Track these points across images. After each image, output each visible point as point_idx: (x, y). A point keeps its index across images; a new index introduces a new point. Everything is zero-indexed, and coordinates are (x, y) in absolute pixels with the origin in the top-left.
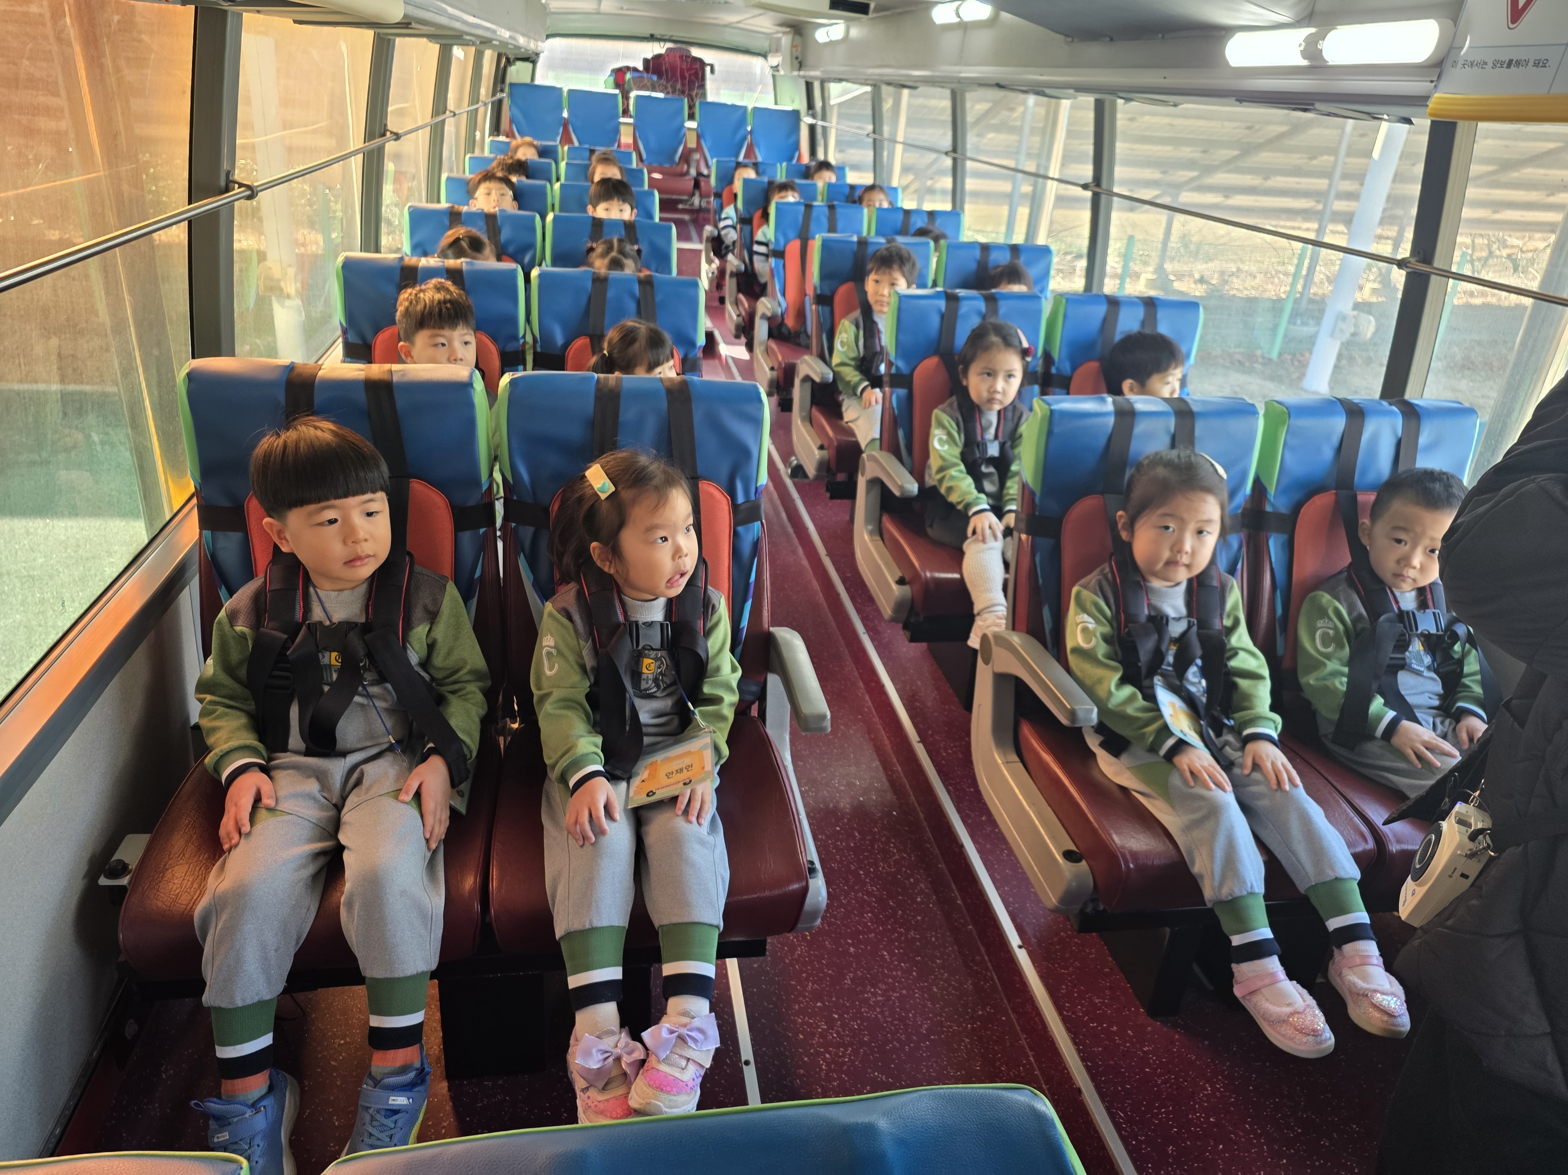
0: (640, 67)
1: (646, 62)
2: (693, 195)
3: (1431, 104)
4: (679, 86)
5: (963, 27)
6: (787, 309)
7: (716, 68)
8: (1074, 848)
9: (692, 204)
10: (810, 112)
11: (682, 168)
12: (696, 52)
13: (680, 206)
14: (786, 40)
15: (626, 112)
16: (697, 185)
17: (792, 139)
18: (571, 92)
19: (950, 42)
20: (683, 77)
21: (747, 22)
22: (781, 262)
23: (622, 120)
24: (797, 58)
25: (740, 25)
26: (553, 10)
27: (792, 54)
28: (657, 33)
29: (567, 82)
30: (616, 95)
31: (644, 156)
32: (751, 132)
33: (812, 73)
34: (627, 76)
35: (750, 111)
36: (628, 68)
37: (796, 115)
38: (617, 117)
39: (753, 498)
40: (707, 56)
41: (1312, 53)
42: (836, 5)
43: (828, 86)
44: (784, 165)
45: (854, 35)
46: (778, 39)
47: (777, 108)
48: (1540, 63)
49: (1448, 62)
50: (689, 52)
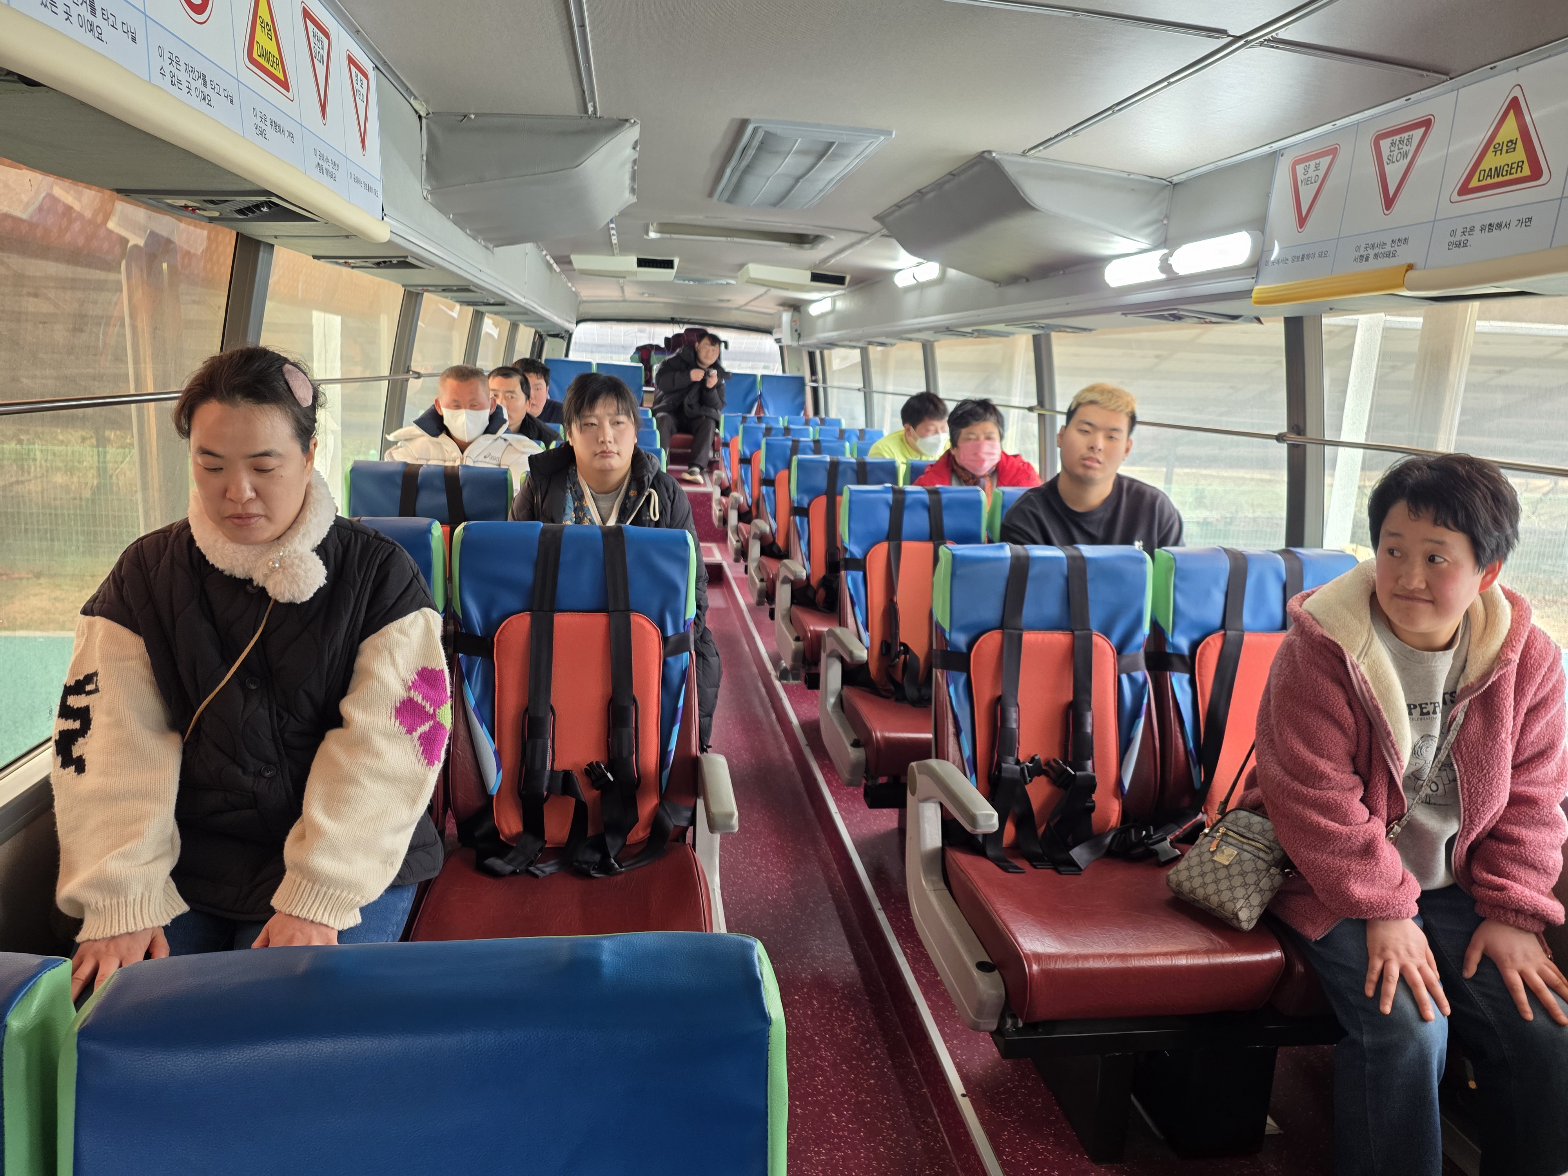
0: (663, 345)
1: (667, 340)
3: (1254, 295)
5: (921, 287)
6: (777, 530)
7: (730, 345)
8: (988, 960)
10: (814, 378)
14: (786, 317)
17: (798, 401)
19: (911, 300)
21: (752, 303)
22: (771, 489)
23: (645, 389)
24: (796, 330)
25: (748, 308)
26: (585, 299)
27: (791, 328)
28: (677, 316)
29: (596, 358)
30: (639, 368)
32: (761, 395)
33: (812, 341)
34: (650, 352)
35: (759, 378)
36: (651, 346)
37: (801, 380)
38: (641, 387)
39: (682, 630)
40: (722, 334)
41: (1165, 266)
42: (816, 277)
43: (826, 352)
44: (786, 417)
45: (840, 305)
46: (780, 318)
47: (785, 375)
48: (1322, 255)
49: (1262, 263)
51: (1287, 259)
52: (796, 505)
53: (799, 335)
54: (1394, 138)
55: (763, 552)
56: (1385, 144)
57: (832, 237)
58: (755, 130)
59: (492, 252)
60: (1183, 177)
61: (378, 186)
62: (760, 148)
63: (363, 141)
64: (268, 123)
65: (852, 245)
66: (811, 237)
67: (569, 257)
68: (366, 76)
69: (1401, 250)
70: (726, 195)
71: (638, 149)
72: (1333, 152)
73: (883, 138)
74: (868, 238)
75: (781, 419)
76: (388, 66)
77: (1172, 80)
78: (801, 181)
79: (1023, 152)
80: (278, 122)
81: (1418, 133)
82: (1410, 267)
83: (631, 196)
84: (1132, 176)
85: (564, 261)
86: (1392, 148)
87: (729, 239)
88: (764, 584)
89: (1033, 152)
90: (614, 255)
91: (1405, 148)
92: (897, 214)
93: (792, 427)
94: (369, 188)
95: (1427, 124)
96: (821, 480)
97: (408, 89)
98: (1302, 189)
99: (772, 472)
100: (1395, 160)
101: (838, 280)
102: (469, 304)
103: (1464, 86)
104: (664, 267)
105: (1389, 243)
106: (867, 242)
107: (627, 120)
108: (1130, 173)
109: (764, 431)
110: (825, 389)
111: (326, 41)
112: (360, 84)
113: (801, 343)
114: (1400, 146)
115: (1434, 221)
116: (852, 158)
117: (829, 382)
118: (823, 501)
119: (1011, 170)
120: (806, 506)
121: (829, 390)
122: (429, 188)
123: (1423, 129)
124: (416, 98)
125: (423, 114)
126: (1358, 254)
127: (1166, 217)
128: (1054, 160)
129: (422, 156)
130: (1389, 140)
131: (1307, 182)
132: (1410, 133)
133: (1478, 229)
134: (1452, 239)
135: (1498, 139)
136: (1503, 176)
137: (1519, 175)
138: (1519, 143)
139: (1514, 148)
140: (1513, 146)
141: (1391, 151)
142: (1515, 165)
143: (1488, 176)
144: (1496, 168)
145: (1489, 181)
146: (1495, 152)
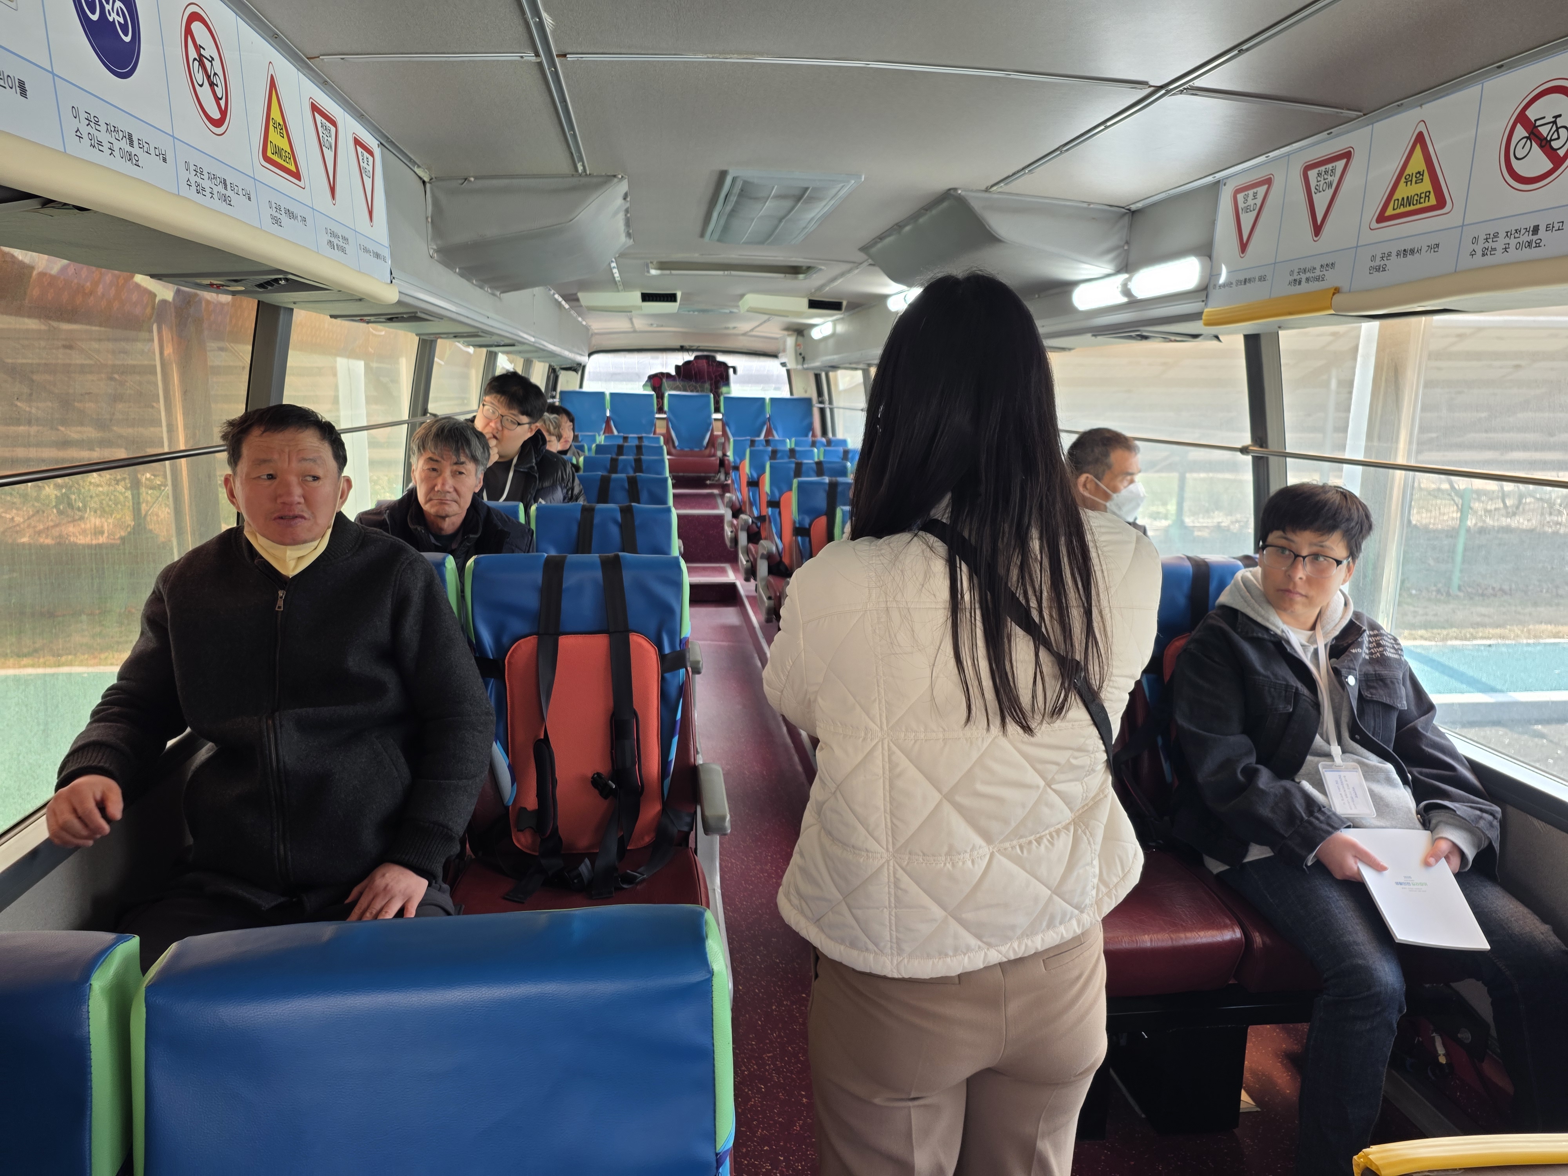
0: (673, 373)
1: (678, 368)
2: (719, 472)
3: (1204, 317)
4: (707, 386)
6: (784, 548)
7: (739, 369)
9: (719, 479)
10: (820, 399)
11: (711, 451)
12: (720, 358)
13: (708, 482)
14: (790, 341)
15: (661, 410)
16: (722, 463)
17: (805, 423)
18: (612, 395)
20: (710, 379)
21: (756, 330)
22: (777, 510)
23: (657, 416)
24: (801, 353)
25: (753, 334)
26: (596, 331)
27: (796, 351)
28: (686, 344)
29: (609, 388)
30: (651, 396)
31: (677, 443)
32: (769, 418)
33: (817, 364)
34: (662, 380)
35: (767, 401)
36: (662, 374)
37: (808, 402)
38: (653, 414)
39: (678, 649)
40: (729, 360)
41: (1127, 292)
42: (814, 304)
43: (831, 374)
44: (793, 440)
45: (840, 328)
46: (785, 342)
47: (792, 397)
48: (1262, 279)
49: (1211, 286)
50: (714, 358)
51: (1232, 283)
52: (797, 525)
53: (804, 358)
54: (1320, 169)
55: (771, 571)
56: (1312, 174)
57: (823, 267)
58: (734, 180)
59: (500, 298)
60: (1139, 205)
61: (386, 253)
62: (740, 196)
63: (371, 213)
64: (283, 212)
65: (842, 275)
66: (804, 268)
67: (576, 294)
68: (371, 153)
69: (1329, 274)
70: (716, 236)
71: (628, 199)
72: (1268, 182)
73: (853, 182)
74: (857, 268)
75: (788, 440)
76: (392, 141)
77: (1109, 124)
78: (784, 221)
79: (987, 188)
80: (291, 210)
81: (1340, 164)
82: (1337, 291)
83: (628, 240)
84: (1092, 206)
85: (573, 299)
86: (1319, 179)
87: (726, 272)
88: (772, 602)
89: (995, 188)
90: (618, 291)
91: (1330, 179)
92: (879, 245)
93: (798, 449)
94: (377, 256)
95: (1347, 155)
96: (821, 501)
97: (410, 160)
99: (777, 494)
100: (1321, 189)
101: (835, 306)
102: (481, 346)
103: (1378, 121)
104: (667, 301)
105: (1318, 268)
106: (856, 271)
107: (615, 176)
108: (1089, 203)
109: (770, 454)
110: (832, 410)
111: (333, 129)
112: (366, 162)
113: (805, 366)
114: (1326, 177)
115: (1357, 247)
116: (828, 200)
117: (835, 403)
118: (823, 520)
119: (976, 205)
120: (807, 526)
121: (836, 411)
122: (435, 247)
123: (1344, 161)
124: (419, 166)
125: (426, 179)
126: (1292, 278)
127: (1127, 243)
128: (1017, 194)
129: (427, 218)
131: (1247, 210)
132: (1334, 164)
133: (1394, 254)
134: (1373, 264)
135: (1408, 171)
136: (1413, 205)
137: (1427, 204)
138: (1426, 175)
139: (1422, 179)
140: (1421, 177)
141: (1318, 181)
142: (1423, 195)
143: (1401, 205)
144: (1408, 197)
145: (1402, 210)
146: (1407, 182)
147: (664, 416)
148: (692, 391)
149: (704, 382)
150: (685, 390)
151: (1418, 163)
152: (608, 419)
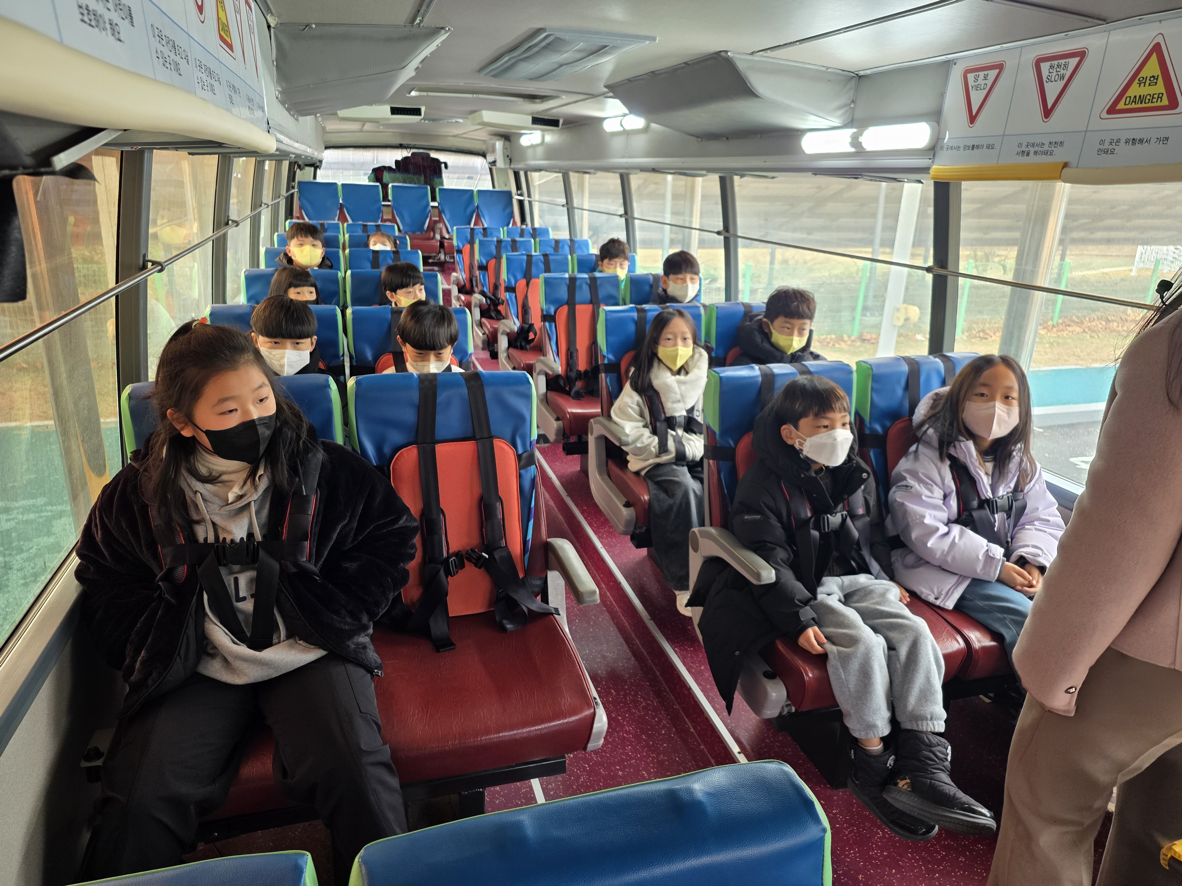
0: (394, 167)
1: (397, 162)
3: (932, 171)
4: (422, 178)
5: (626, 133)
7: (449, 164)
12: (434, 155)
14: (499, 145)
15: (385, 198)
17: (508, 211)
18: (343, 185)
19: (618, 143)
20: (426, 172)
21: (470, 133)
23: (383, 203)
24: (508, 156)
25: (464, 136)
26: (329, 131)
27: (504, 153)
29: (341, 179)
30: (377, 187)
31: (401, 228)
32: (477, 207)
33: (521, 165)
34: (384, 173)
35: (475, 193)
36: (384, 167)
37: (509, 194)
38: (379, 201)
39: (529, 447)
40: (442, 157)
41: (856, 142)
42: (537, 121)
43: (531, 174)
44: (506, 228)
45: (549, 140)
46: (494, 146)
47: (494, 190)
48: (990, 147)
49: (938, 148)
50: (429, 155)
51: (959, 147)
53: (510, 159)
54: (1053, 62)
57: (564, 97)
58: (548, 36)
60: (869, 72)
62: (545, 48)
65: (575, 102)
66: (546, 96)
68: (251, 9)
69: (1057, 150)
70: (494, 72)
72: (1000, 67)
73: (648, 42)
74: (592, 98)
75: (501, 229)
78: (566, 66)
79: (753, 53)
81: (1073, 62)
82: (1066, 165)
84: (829, 70)
86: (1051, 71)
89: (760, 53)
91: (1062, 72)
92: (627, 86)
95: (1081, 55)
96: (563, 293)
98: (973, 94)
100: (1053, 79)
101: (553, 123)
103: (1115, 29)
104: (413, 114)
105: (1047, 144)
106: (589, 101)
107: (443, 28)
108: (828, 68)
109: (496, 243)
110: (530, 202)
112: (250, 19)
113: (512, 166)
114: (1058, 69)
115: (1086, 131)
117: (533, 197)
119: (741, 65)
121: (533, 203)
122: (280, 89)
123: (1077, 59)
124: (274, 18)
125: (272, 25)
126: (1020, 150)
127: (853, 102)
128: (774, 58)
130: (1048, 64)
131: (977, 87)
132: (1067, 60)
133: (1123, 141)
134: (1101, 147)
135: (1142, 74)
136: (1145, 103)
137: (1159, 104)
138: (1160, 79)
139: (1156, 83)
140: (1155, 81)
141: (1050, 73)
142: (1156, 96)
143: (1133, 101)
144: (1140, 96)
145: (1133, 106)
146: (1140, 84)
147: (389, 203)
148: (410, 183)
149: (420, 175)
150: (405, 182)
151: (1153, 68)
152: (341, 207)
